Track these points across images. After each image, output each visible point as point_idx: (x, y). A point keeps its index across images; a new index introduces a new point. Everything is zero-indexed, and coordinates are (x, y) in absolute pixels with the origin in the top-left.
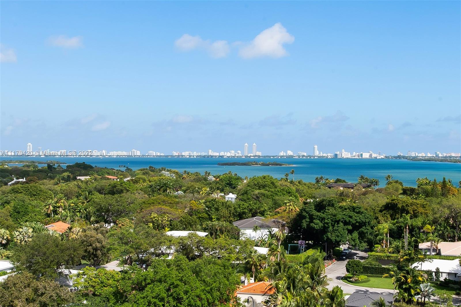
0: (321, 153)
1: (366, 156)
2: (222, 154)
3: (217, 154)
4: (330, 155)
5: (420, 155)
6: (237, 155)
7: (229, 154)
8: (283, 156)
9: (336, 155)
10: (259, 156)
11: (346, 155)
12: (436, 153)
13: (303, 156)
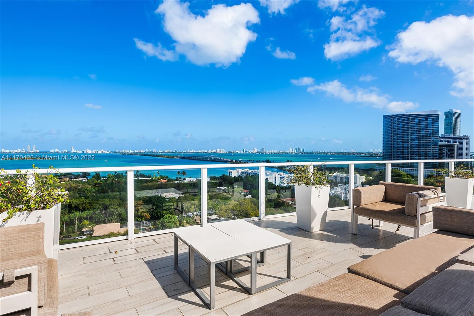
0: (76, 150)
1: (100, 152)
2: (12, 151)
3: (9, 151)
4: (80, 152)
5: (127, 151)
6: (22, 152)
7: (16, 151)
8: (52, 152)
9: (83, 152)
10: (37, 152)
11: (89, 151)
12: (134, 150)
13: (65, 152)
